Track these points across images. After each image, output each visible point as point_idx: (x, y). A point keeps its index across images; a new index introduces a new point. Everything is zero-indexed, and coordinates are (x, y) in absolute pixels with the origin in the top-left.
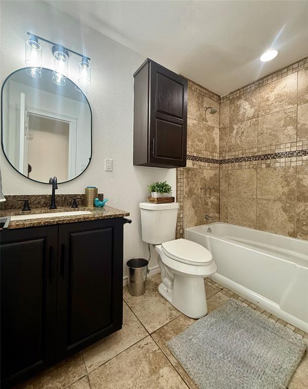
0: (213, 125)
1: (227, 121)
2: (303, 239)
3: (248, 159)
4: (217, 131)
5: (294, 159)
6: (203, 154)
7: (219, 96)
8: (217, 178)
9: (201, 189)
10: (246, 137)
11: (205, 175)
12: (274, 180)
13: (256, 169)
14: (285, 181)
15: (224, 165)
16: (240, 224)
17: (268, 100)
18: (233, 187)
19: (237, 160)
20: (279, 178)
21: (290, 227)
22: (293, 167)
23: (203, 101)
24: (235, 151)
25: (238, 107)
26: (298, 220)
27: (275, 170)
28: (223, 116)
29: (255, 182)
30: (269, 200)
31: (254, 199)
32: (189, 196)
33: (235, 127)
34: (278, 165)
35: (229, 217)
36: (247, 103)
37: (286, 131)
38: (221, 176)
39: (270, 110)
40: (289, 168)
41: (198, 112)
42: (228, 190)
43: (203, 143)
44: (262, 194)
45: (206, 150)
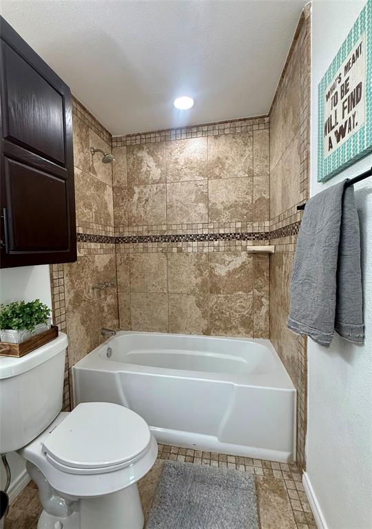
0: (104, 181)
1: (124, 179)
2: (216, 335)
3: (155, 239)
4: (109, 191)
5: (206, 243)
6: (93, 229)
7: (110, 135)
8: (113, 266)
9: (93, 289)
10: (153, 207)
11: (97, 264)
12: (187, 269)
13: (166, 254)
14: (199, 270)
15: (122, 246)
16: (148, 330)
17: (177, 163)
18: (137, 277)
19: (141, 239)
20: (192, 267)
21: (204, 323)
22: (205, 253)
23: (87, 136)
24: (137, 225)
25: (140, 161)
26: (211, 315)
27: (188, 256)
28: (117, 169)
29: (165, 271)
30: (182, 293)
31: (165, 293)
32: (75, 307)
33: (137, 190)
34: (190, 250)
35: (133, 321)
36: (151, 158)
37: (197, 209)
38: (119, 262)
39: (180, 177)
40: (202, 254)
41: (82, 153)
42: (130, 283)
43: (91, 209)
44: (173, 287)
45: (97, 223)
